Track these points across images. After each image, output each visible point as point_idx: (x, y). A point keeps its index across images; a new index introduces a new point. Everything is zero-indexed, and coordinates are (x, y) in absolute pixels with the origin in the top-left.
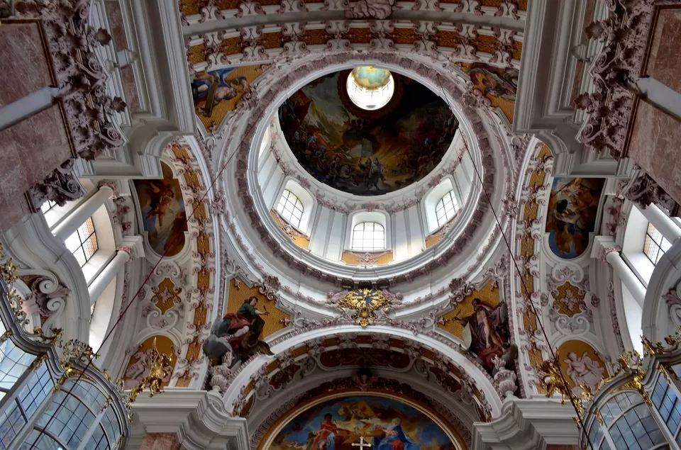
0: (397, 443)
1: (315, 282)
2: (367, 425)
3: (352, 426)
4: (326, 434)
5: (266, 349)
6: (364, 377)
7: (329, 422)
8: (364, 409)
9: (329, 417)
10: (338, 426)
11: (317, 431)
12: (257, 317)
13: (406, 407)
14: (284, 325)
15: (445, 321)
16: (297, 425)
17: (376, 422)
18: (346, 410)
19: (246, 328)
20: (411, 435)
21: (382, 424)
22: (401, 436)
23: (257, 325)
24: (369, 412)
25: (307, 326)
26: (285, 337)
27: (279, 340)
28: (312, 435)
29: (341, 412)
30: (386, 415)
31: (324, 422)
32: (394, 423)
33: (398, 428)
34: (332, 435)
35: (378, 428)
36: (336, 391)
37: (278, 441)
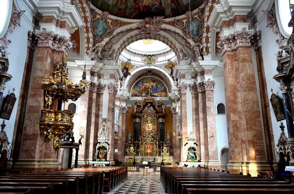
0: (156, 88)
1: (138, 55)
2: (150, 84)
3: (147, 84)
4: (142, 86)
5: (130, 74)
6: (149, 73)
7: (143, 84)
8: (149, 80)
9: (143, 82)
10: (145, 84)
11: (141, 86)
12: (127, 68)
13: (158, 79)
14: (133, 68)
15: (166, 67)
16: (137, 84)
17: (152, 83)
18: (146, 81)
19: (125, 71)
20: (159, 86)
21: (153, 84)
22: (157, 86)
23: (127, 70)
24: (151, 81)
25: (137, 67)
26: (133, 70)
27: (132, 71)
28: (140, 87)
29: (145, 81)
30: (154, 81)
31: (142, 84)
32: (155, 83)
33: (156, 85)
34: (144, 86)
35: (152, 85)
36: (144, 76)
37: (133, 88)
